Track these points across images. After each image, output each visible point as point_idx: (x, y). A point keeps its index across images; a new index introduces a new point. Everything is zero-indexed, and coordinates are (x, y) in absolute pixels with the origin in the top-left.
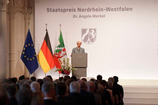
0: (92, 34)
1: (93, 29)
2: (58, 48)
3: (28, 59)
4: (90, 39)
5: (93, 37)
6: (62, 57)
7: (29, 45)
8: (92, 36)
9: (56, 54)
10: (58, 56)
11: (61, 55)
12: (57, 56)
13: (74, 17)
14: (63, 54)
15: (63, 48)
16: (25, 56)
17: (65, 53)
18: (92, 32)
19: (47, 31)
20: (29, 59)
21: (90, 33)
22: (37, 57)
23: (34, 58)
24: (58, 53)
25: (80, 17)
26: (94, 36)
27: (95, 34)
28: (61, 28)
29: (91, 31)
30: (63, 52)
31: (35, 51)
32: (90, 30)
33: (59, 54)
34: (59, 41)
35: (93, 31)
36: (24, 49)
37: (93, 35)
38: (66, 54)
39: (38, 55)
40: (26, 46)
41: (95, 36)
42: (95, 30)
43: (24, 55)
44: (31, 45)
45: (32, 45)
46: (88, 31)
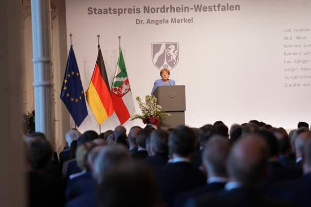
0: (171, 52)
1: (172, 44)
2: (118, 79)
3: (72, 99)
4: (167, 62)
5: (173, 57)
6: (124, 94)
7: (73, 73)
8: (170, 56)
9: (115, 90)
10: (118, 93)
11: (123, 91)
12: (116, 93)
13: (137, 24)
14: (126, 90)
15: (125, 79)
16: (68, 95)
17: (128, 87)
18: (171, 50)
19: (100, 49)
20: (75, 100)
21: (168, 51)
22: (85, 95)
23: (80, 98)
24: (117, 88)
25: (149, 23)
26: (175, 57)
27: (176, 52)
28: (121, 43)
29: (169, 47)
30: (125, 87)
31: (81, 84)
32: (167, 46)
33: (119, 90)
34: (118, 66)
35: (173, 47)
36: (66, 81)
37: (172, 54)
38: (129, 89)
39: (86, 93)
40: (69, 76)
41: (177, 57)
42: (176, 45)
43: (66, 92)
44: (75, 74)
45: (78, 74)
46: (163, 48)
